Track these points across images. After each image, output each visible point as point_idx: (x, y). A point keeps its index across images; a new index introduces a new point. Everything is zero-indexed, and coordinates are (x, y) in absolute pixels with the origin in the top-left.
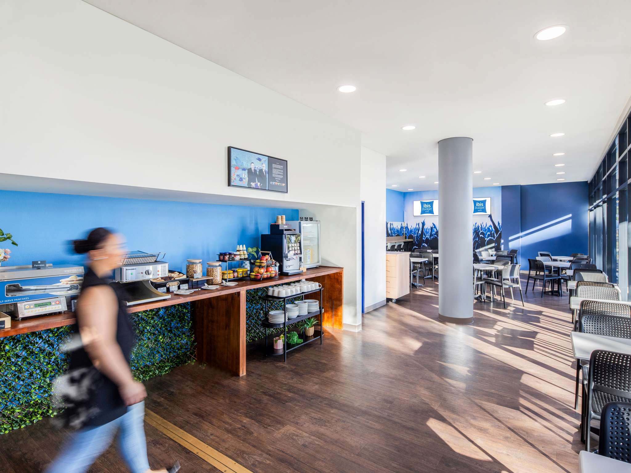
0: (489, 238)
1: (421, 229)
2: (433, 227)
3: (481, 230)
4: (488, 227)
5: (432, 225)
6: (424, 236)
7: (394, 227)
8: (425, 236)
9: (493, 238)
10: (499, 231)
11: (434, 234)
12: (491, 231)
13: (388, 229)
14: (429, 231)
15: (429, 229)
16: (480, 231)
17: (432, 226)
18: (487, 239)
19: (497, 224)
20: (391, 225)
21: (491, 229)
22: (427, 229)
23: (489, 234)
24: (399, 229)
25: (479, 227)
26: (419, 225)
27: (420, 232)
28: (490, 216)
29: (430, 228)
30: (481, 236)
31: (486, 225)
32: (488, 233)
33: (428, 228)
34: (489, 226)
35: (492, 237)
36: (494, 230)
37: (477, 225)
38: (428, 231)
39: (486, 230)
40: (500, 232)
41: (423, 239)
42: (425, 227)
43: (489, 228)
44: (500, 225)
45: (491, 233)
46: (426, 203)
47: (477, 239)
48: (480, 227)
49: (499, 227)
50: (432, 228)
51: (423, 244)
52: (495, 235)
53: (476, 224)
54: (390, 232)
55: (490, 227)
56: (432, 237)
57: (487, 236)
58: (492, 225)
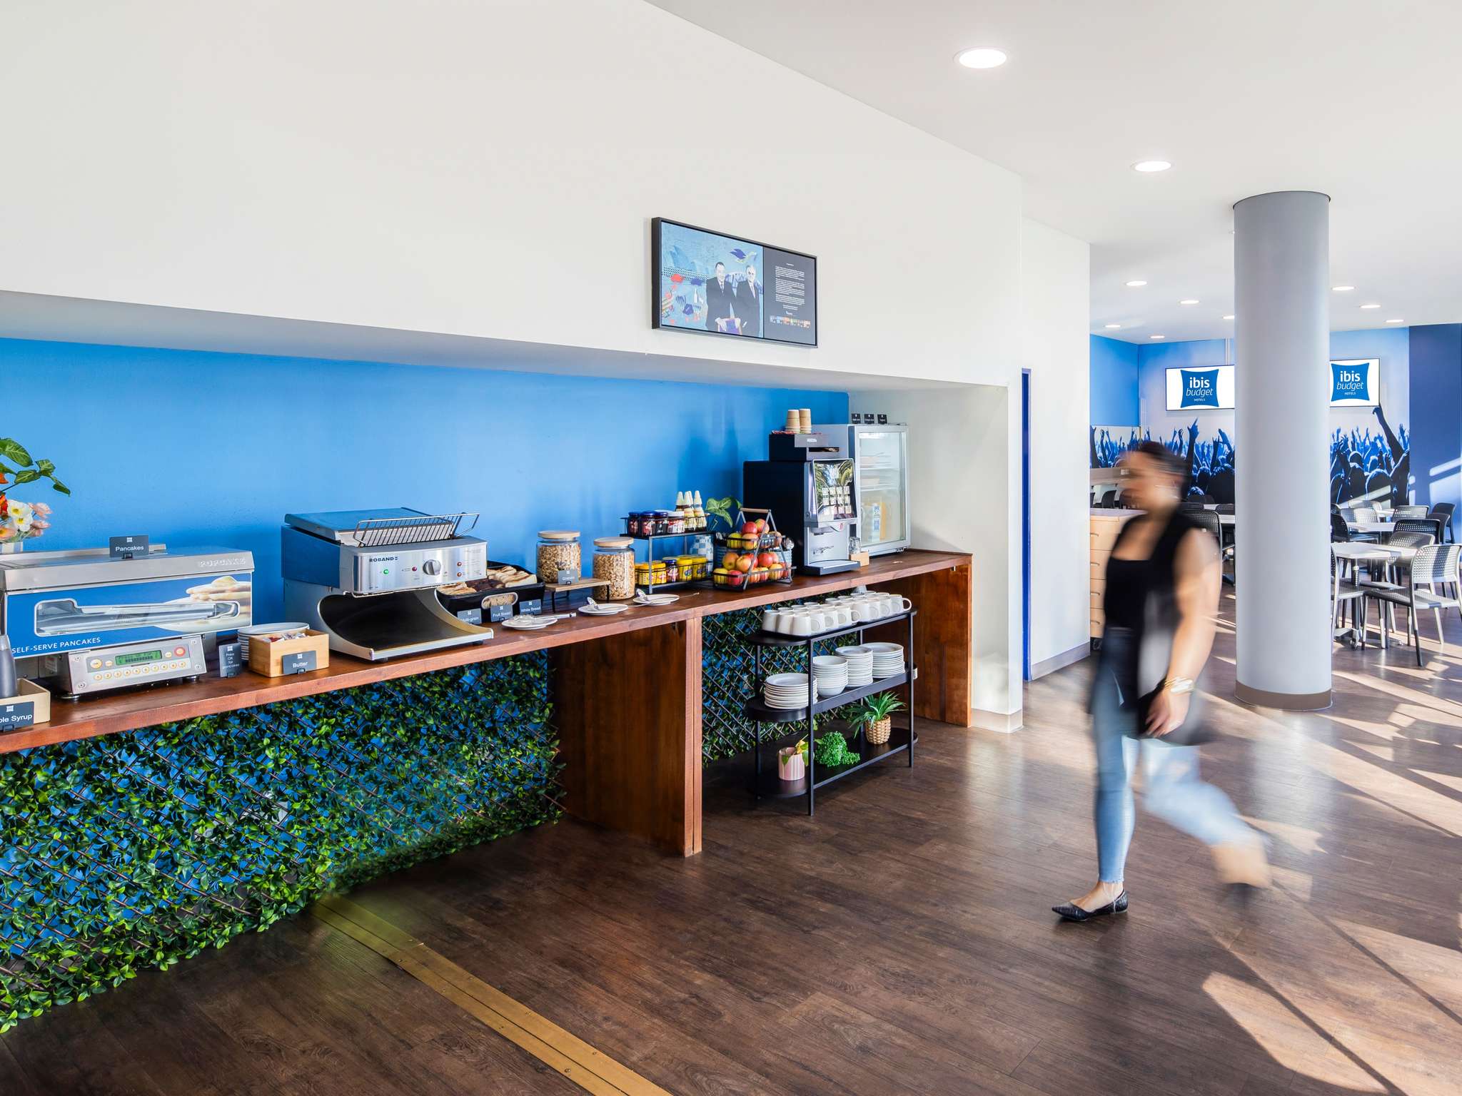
0: (1374, 472)
1: (1187, 447)
2: (1221, 440)
3: (1354, 449)
4: (1372, 440)
5: (1217, 436)
6: (1195, 466)
7: (1113, 440)
8: (1199, 466)
9: (1385, 471)
10: (1403, 452)
11: (1223, 459)
12: (1381, 453)
13: (1097, 447)
14: (1208, 451)
15: (1208, 447)
16: (1349, 452)
17: (1216, 438)
18: (1371, 475)
19: (1396, 434)
20: (1103, 437)
21: (1379, 445)
22: (1203, 446)
23: (1374, 461)
24: (1126, 446)
25: (1346, 441)
26: (1180, 436)
27: (1184, 455)
28: (1378, 410)
29: (1212, 444)
30: (1352, 465)
31: (1367, 435)
32: (1373, 458)
33: (1206, 444)
34: (1376, 439)
35: (1382, 467)
36: (1388, 448)
37: (1341, 435)
38: (1206, 451)
39: (1366, 449)
40: (1404, 455)
41: (1194, 474)
42: (1199, 441)
43: (1374, 444)
44: (1407, 434)
45: (1380, 457)
46: (1198, 376)
47: (1343, 475)
48: (1351, 439)
49: (1401, 441)
50: (1216, 444)
51: (1194, 488)
52: (1393, 463)
53: (1339, 431)
54: (1100, 454)
55: (1378, 441)
56: (1217, 469)
57: (1369, 465)
58: (1383, 434)
